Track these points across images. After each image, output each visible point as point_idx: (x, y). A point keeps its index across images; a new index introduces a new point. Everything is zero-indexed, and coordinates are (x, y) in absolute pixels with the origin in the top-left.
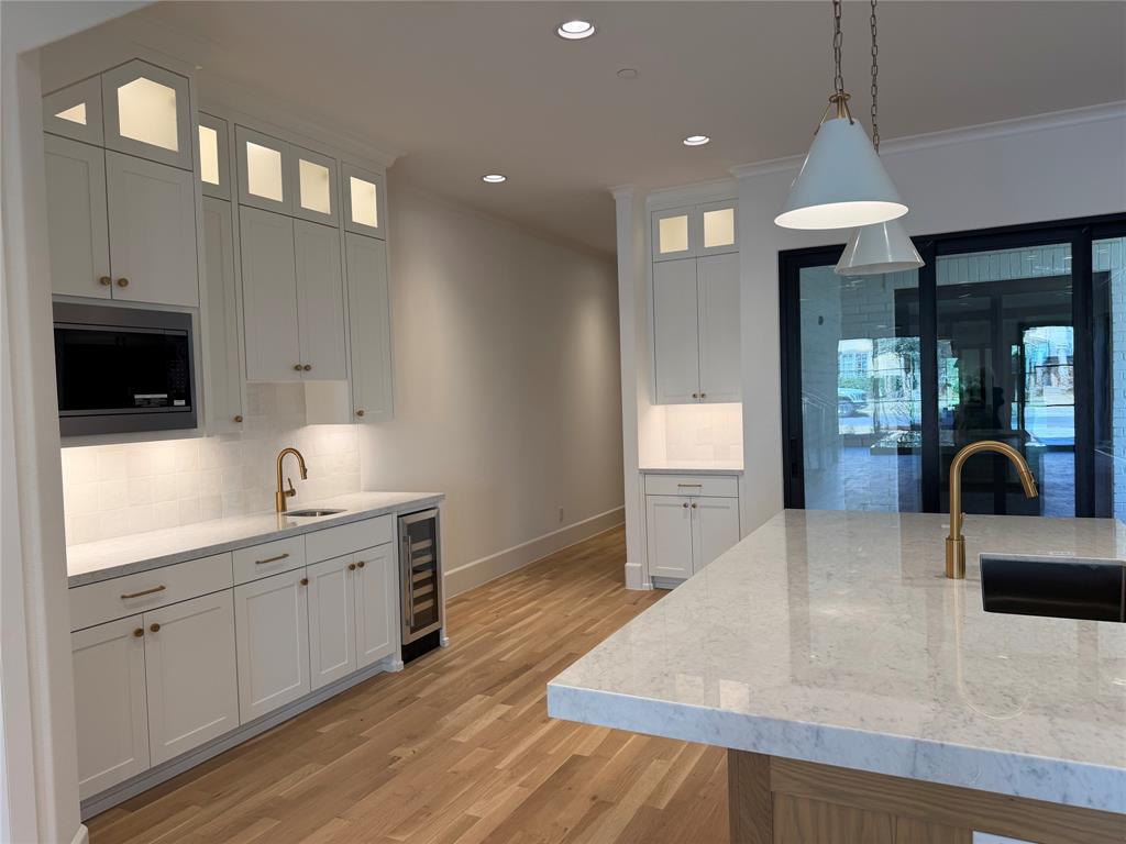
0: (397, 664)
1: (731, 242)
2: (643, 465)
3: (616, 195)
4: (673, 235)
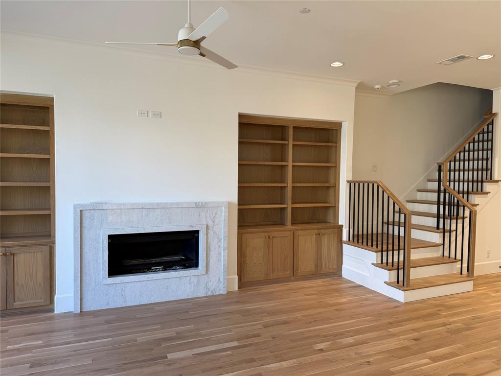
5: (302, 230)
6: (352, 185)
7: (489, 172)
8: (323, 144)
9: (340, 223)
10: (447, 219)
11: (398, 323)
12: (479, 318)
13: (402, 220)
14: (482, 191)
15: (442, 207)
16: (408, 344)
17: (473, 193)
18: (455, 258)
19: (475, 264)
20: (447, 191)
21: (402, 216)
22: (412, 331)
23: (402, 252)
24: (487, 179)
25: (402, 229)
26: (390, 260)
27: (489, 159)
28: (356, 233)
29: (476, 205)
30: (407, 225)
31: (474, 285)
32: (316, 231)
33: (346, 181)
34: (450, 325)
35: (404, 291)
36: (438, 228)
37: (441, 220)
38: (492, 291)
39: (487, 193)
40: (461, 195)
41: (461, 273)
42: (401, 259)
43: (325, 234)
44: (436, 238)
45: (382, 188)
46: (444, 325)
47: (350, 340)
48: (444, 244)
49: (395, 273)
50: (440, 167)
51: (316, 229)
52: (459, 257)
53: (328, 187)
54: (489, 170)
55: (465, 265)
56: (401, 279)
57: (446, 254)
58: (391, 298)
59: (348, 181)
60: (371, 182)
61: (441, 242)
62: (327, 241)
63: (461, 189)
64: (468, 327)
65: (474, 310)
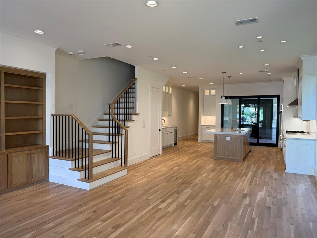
0: (173, 145)
1: (215, 94)
2: (201, 125)
3: (199, 87)
4: (207, 92)
5: (15, 152)
6: (55, 117)
7: (134, 109)
8: (32, 88)
9: (47, 144)
10: (114, 136)
11: (85, 204)
12: (129, 189)
13: (87, 138)
14: (131, 119)
15: (111, 129)
16: (90, 216)
17: (127, 121)
18: (118, 158)
19: (128, 159)
20: (113, 120)
21: (87, 136)
22: (93, 207)
23: (87, 159)
24: (133, 113)
25: (87, 144)
26: (80, 165)
27: (134, 103)
28: (58, 150)
29: (128, 127)
30: (90, 141)
31: (128, 171)
32: (27, 152)
33: (50, 114)
34: (114, 197)
35: (89, 183)
36: (109, 141)
37: (111, 137)
38: (136, 172)
39: (133, 121)
40: (121, 122)
41: (121, 166)
42: (87, 163)
43: (35, 153)
44: (108, 147)
45: (74, 119)
46: (111, 198)
47: (51, 225)
48: (112, 151)
49: (83, 172)
50: (109, 106)
51: (28, 150)
52: (120, 157)
53: (37, 119)
54: (134, 108)
55: (123, 161)
56: (87, 176)
57: (114, 156)
58: (82, 189)
59: (52, 115)
60: (68, 115)
61: (111, 150)
62: (37, 158)
63: (121, 119)
64: (123, 196)
65: (127, 185)
